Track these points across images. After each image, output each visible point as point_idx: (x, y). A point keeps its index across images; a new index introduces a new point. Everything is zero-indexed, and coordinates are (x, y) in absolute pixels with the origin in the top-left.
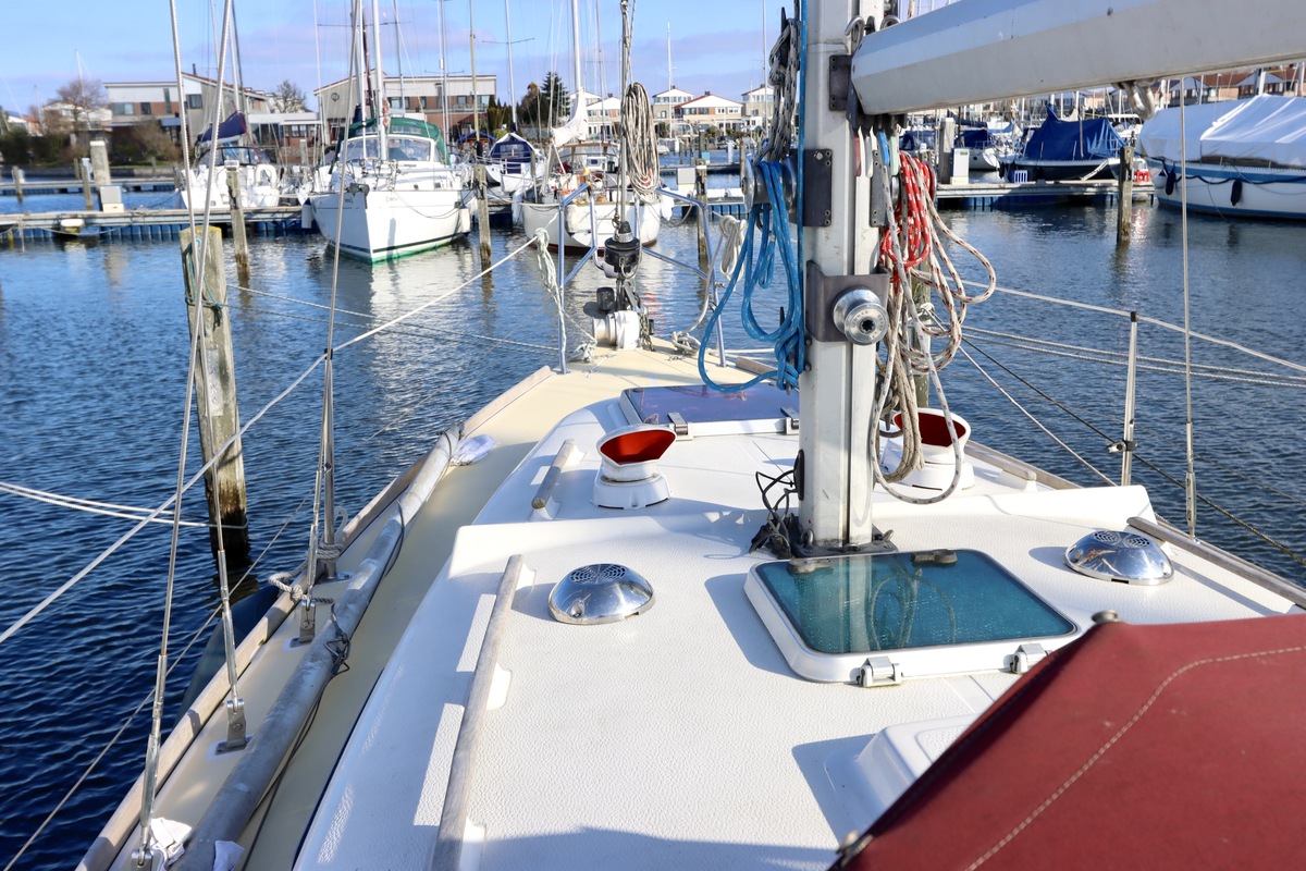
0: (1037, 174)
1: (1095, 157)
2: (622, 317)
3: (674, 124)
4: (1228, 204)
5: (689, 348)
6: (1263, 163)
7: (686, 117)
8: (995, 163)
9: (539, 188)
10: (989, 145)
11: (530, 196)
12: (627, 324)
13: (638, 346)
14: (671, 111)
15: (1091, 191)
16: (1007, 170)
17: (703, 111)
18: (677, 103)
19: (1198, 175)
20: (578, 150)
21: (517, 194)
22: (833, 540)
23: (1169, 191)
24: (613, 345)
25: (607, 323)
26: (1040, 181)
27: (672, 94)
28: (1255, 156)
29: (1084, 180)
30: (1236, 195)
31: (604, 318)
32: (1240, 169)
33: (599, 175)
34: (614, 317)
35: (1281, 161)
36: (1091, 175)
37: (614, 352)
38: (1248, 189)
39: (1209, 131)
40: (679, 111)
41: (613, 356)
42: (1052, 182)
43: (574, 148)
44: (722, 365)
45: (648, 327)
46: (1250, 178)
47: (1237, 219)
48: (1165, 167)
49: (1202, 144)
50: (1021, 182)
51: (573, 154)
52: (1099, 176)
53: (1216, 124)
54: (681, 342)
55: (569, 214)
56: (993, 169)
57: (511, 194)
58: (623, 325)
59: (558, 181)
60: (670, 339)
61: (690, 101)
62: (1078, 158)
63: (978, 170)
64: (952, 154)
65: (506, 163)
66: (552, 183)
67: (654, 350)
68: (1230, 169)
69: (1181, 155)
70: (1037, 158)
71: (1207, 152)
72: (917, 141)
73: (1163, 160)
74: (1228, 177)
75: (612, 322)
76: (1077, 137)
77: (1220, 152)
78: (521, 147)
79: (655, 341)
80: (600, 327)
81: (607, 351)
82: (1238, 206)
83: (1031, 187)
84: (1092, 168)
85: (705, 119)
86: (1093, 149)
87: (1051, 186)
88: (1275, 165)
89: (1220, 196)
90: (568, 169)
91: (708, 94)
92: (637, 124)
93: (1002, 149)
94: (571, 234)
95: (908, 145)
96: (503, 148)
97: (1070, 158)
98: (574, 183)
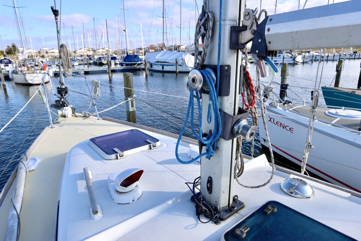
0: (127, 65)
1: (136, 62)
2: (66, 109)
3: (46, 55)
4: (162, 70)
5: (88, 115)
6: (166, 62)
7: (49, 54)
8: (118, 63)
9: (16, 70)
10: (117, 59)
11: (14, 72)
12: (68, 110)
13: (72, 116)
14: (45, 52)
15: (137, 68)
16: (121, 64)
17: (52, 52)
18: (46, 51)
19: (156, 65)
20: (26, 61)
21: (10, 71)
22: (225, 207)
23: (151, 68)
24: (64, 116)
25: (62, 111)
26: (128, 66)
27: (44, 49)
28: (165, 61)
29: (135, 66)
30: (163, 68)
31: (60, 109)
32: (163, 64)
33: (32, 67)
34: (63, 109)
35: (169, 62)
36: (136, 65)
37: (65, 119)
38: (164, 67)
39: (157, 57)
40: (47, 52)
41: (66, 120)
42: (130, 66)
43: (24, 60)
44: (98, 119)
45: (74, 110)
46: (165, 65)
47: (163, 72)
48: (150, 63)
49: (156, 59)
50: (124, 67)
51: (24, 62)
52: (138, 65)
53: (158, 56)
54: (85, 114)
55: (26, 76)
56: (118, 64)
57: (8, 71)
58: (67, 111)
59: (21, 68)
60: (82, 113)
61: (49, 50)
62: (133, 62)
63: (116, 64)
64: (111, 61)
65: (4, 64)
66: (20, 69)
67: (77, 117)
68: (161, 63)
69: (152, 61)
70: (126, 62)
71: (157, 61)
72: (102, 59)
73: (149, 62)
74: (161, 65)
75: (63, 110)
76: (133, 58)
77: (159, 61)
78: (8, 60)
79: (77, 114)
80: (60, 112)
81: (63, 118)
82: (163, 70)
83: (127, 67)
84: (136, 64)
85: (53, 54)
86: (136, 60)
87: (130, 67)
88: (168, 63)
89: (160, 68)
90: (24, 65)
91: (53, 49)
92: (64, 55)
93: (119, 60)
94: (27, 81)
95: (100, 60)
96: (3, 61)
97: (132, 62)
98: (26, 69)
